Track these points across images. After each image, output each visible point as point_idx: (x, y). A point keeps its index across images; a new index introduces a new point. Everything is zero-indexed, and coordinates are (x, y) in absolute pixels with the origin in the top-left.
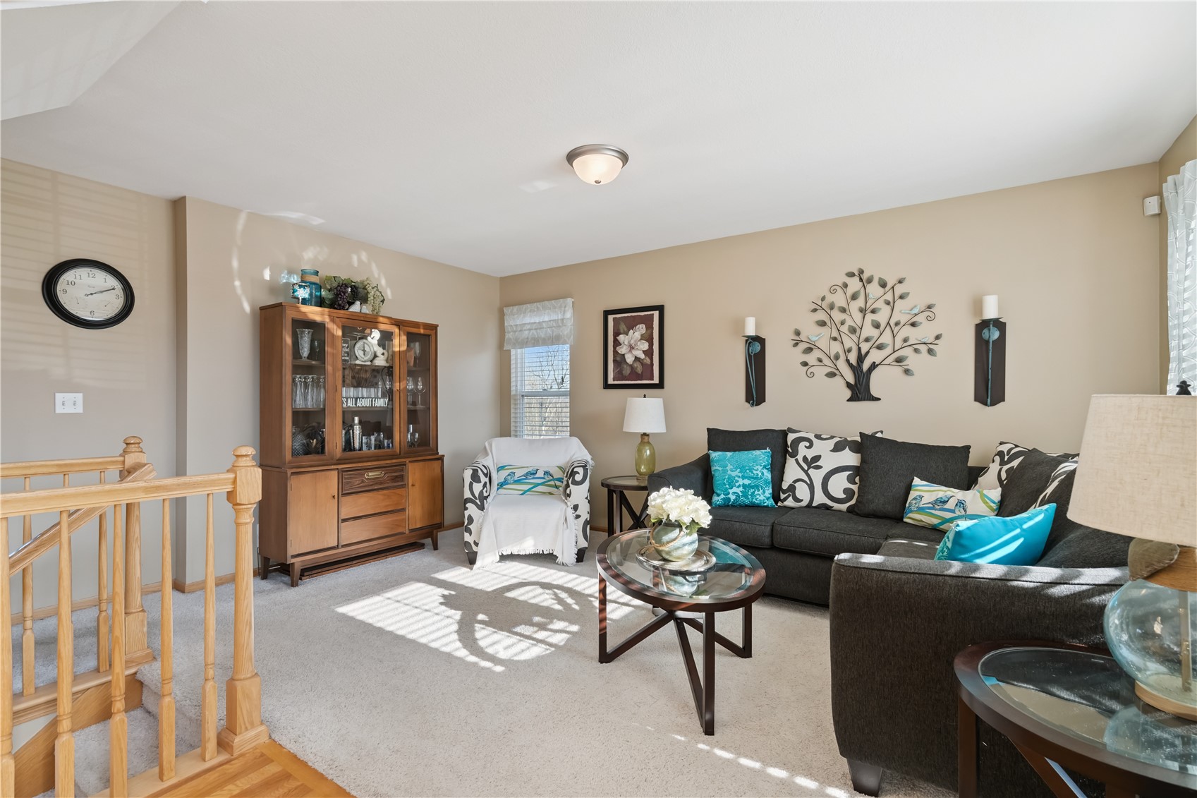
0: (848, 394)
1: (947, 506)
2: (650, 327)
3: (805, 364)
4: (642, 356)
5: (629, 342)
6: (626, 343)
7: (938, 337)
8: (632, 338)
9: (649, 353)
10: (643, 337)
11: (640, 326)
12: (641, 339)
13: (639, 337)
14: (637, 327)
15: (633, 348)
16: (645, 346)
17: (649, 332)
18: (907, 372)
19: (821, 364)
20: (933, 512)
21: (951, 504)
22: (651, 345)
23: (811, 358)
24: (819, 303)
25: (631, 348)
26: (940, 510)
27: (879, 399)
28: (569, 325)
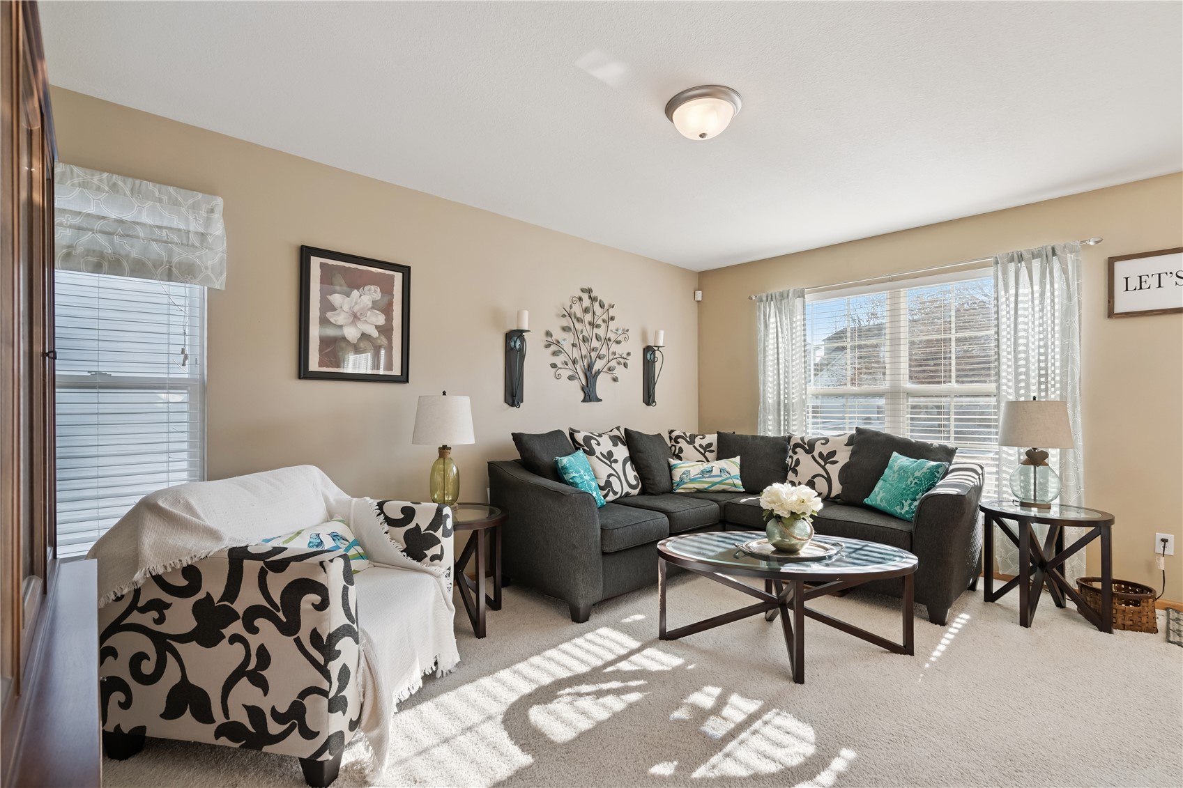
0: (582, 395)
1: (713, 474)
2: (387, 291)
3: (554, 366)
4: (375, 333)
5: (351, 308)
6: (346, 308)
7: (629, 354)
8: (356, 303)
9: (386, 330)
10: (375, 305)
11: (373, 287)
12: (373, 308)
13: (370, 304)
14: (367, 288)
15: (359, 319)
16: (381, 319)
17: (386, 299)
18: (615, 380)
19: (567, 367)
20: (704, 479)
21: (716, 472)
22: (389, 318)
23: (559, 360)
24: (568, 310)
25: (355, 317)
26: (709, 477)
27: (601, 400)
28: (220, 249)
